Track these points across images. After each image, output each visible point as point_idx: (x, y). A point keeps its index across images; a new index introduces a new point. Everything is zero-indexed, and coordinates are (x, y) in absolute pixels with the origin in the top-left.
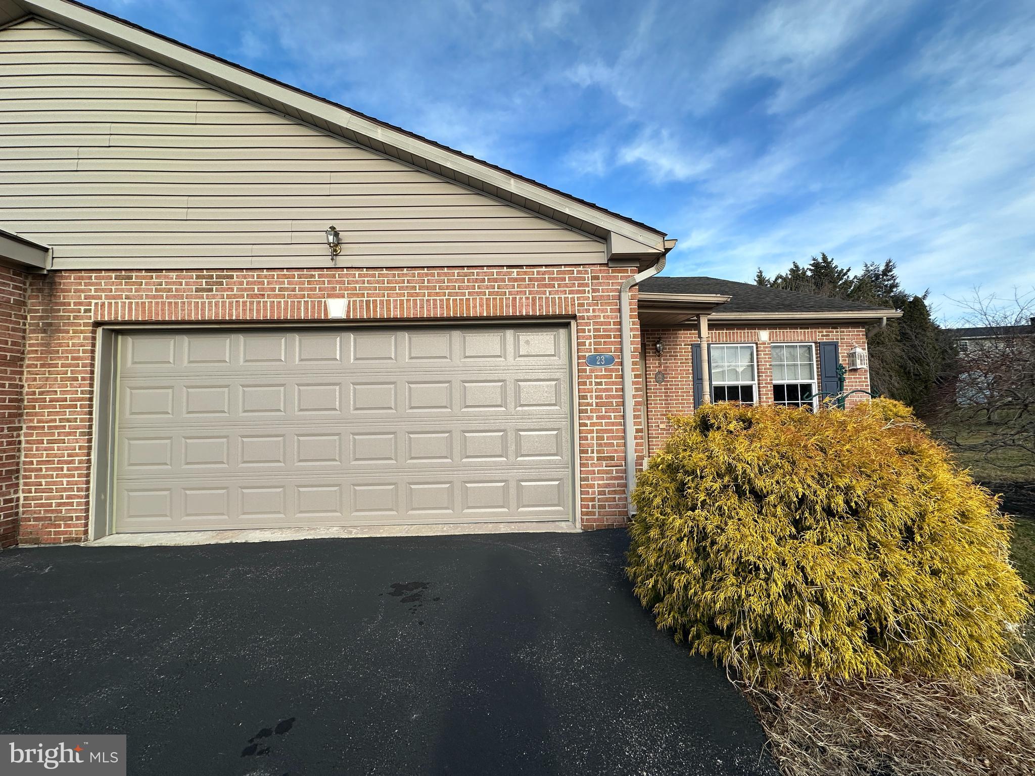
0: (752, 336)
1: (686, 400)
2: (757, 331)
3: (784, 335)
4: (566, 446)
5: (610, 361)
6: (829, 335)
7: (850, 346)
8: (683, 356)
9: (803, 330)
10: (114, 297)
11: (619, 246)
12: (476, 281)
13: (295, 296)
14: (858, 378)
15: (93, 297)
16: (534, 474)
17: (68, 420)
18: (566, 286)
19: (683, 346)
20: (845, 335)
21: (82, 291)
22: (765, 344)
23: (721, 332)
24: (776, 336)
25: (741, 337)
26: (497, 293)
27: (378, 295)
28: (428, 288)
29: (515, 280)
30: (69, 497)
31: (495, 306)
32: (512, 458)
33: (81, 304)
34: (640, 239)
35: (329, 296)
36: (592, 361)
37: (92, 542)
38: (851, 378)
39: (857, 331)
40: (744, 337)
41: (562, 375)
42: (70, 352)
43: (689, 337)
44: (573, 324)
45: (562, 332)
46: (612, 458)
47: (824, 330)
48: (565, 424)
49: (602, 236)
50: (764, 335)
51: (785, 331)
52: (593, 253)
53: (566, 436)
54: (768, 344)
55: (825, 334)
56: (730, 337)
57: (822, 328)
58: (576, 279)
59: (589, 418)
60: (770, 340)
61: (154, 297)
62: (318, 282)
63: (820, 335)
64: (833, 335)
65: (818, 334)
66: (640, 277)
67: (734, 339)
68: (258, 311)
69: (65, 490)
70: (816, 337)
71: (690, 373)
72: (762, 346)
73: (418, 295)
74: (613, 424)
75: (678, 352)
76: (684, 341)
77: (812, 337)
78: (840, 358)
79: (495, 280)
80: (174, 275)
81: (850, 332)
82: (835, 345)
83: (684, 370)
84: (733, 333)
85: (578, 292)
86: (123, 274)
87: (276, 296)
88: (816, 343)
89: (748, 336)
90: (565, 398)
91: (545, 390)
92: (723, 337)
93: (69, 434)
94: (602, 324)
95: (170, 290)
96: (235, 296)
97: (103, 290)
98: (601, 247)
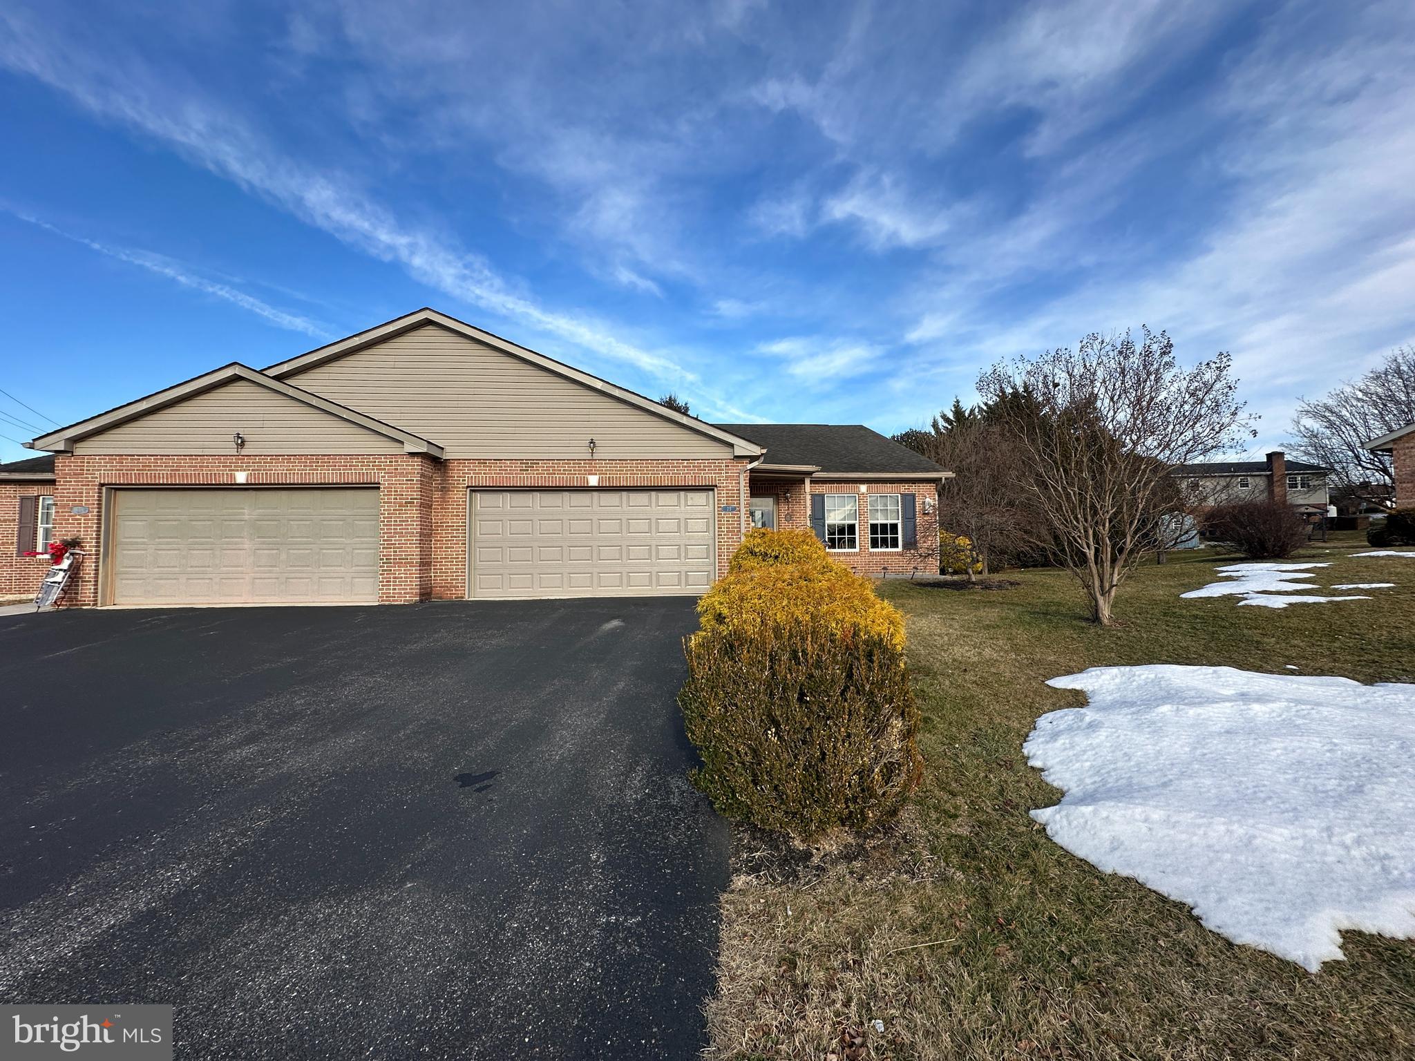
0: (855, 489)
2: (858, 485)
3: (878, 489)
4: (712, 554)
5: (734, 509)
6: (909, 489)
7: (925, 496)
9: (892, 486)
10: (478, 474)
11: (738, 452)
12: (665, 467)
13: (571, 474)
14: (929, 520)
15: (467, 473)
16: (694, 568)
17: (455, 537)
18: (712, 470)
20: (921, 490)
21: (461, 470)
22: (864, 494)
23: (833, 486)
24: (873, 489)
25: (847, 490)
26: (676, 474)
27: (614, 474)
28: (640, 470)
29: (686, 467)
30: (457, 576)
31: (675, 481)
32: (683, 560)
33: (460, 477)
34: (749, 448)
35: (589, 474)
36: (725, 509)
37: (466, 598)
38: (924, 520)
39: (931, 487)
41: (710, 516)
42: (455, 501)
44: (715, 489)
45: (711, 493)
47: (907, 486)
48: (711, 542)
49: (732, 445)
50: (863, 488)
52: (724, 453)
53: (711, 548)
54: (866, 494)
56: (839, 490)
57: (906, 484)
58: (717, 466)
59: (723, 538)
60: (868, 492)
61: (498, 474)
62: (583, 467)
64: (913, 489)
65: (903, 488)
66: (750, 466)
67: (843, 491)
68: (552, 482)
69: (455, 572)
72: (862, 496)
73: (635, 474)
74: (735, 542)
75: (801, 499)
77: (898, 490)
78: (917, 505)
79: (675, 467)
80: (508, 462)
81: (925, 487)
82: (914, 496)
84: (844, 486)
85: (718, 473)
86: (482, 462)
87: (562, 474)
88: (900, 494)
89: (852, 489)
90: (711, 528)
91: (700, 525)
92: (834, 490)
93: (456, 544)
94: (730, 490)
95: (506, 470)
96: (540, 474)
97: (472, 470)
98: (729, 450)
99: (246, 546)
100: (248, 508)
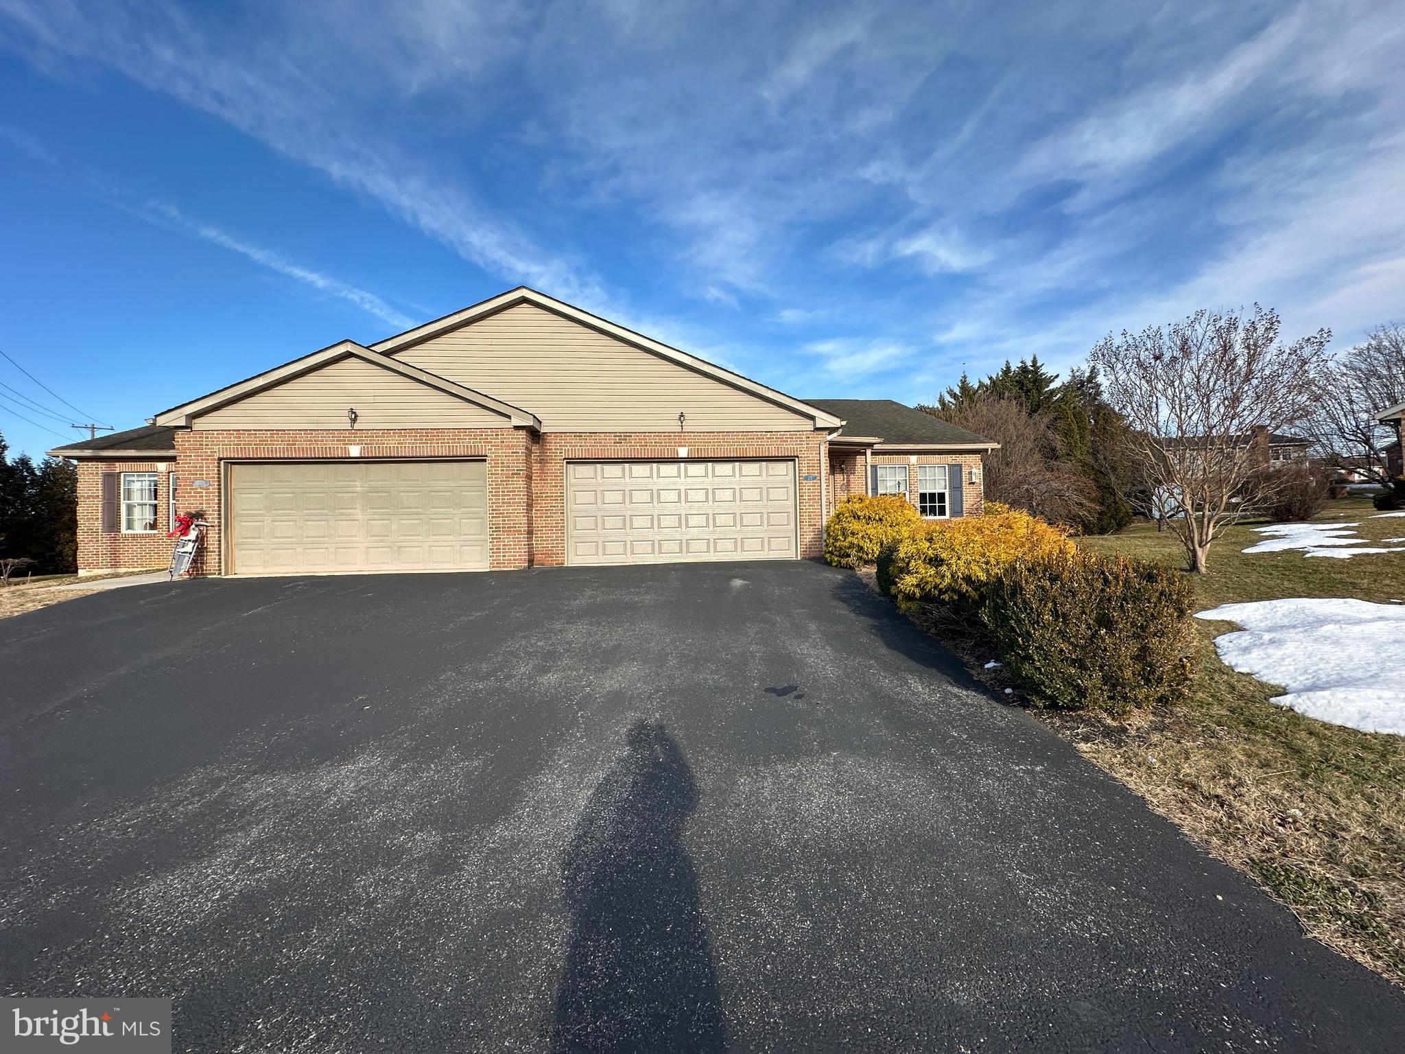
0: (907, 460)
2: (908, 456)
3: (927, 460)
4: (793, 520)
5: (815, 478)
7: (971, 467)
8: (859, 473)
9: (940, 457)
10: (574, 446)
11: (819, 424)
12: (750, 439)
13: (663, 446)
14: (975, 489)
15: (564, 446)
16: (776, 535)
18: (794, 441)
20: (967, 460)
21: (558, 443)
22: (914, 465)
23: (884, 457)
24: (922, 460)
25: (896, 459)
26: (760, 445)
27: (702, 445)
28: (726, 442)
29: (769, 438)
30: (557, 544)
31: (759, 451)
32: (765, 527)
33: (557, 449)
34: (830, 420)
35: (679, 446)
36: (806, 478)
37: (566, 564)
38: (970, 488)
39: (976, 458)
40: (903, 460)
41: (791, 485)
42: (553, 473)
43: (863, 461)
44: (797, 460)
45: (791, 464)
46: (815, 525)
47: (954, 457)
48: (792, 509)
49: (812, 418)
50: (913, 459)
51: (928, 456)
52: (808, 425)
53: (792, 516)
54: (917, 465)
55: (955, 459)
56: (890, 461)
57: (953, 455)
58: (798, 438)
59: (804, 506)
60: (918, 463)
61: (594, 446)
62: (673, 439)
64: (960, 459)
65: (950, 459)
66: (829, 438)
67: (893, 462)
68: (644, 453)
69: (555, 540)
70: (947, 461)
71: (863, 485)
72: (912, 466)
73: (722, 445)
74: (816, 509)
75: (859, 469)
76: (859, 463)
77: (945, 461)
78: (963, 475)
79: (759, 438)
80: (603, 435)
81: (971, 458)
82: (960, 466)
83: (860, 483)
84: (893, 458)
85: (799, 444)
86: (578, 435)
87: (653, 446)
88: (948, 465)
90: (792, 497)
91: (782, 493)
92: (888, 461)
93: (555, 513)
94: (811, 460)
95: (601, 443)
96: (633, 446)
97: (568, 443)
98: (811, 422)
99: (359, 517)
100: (359, 480)
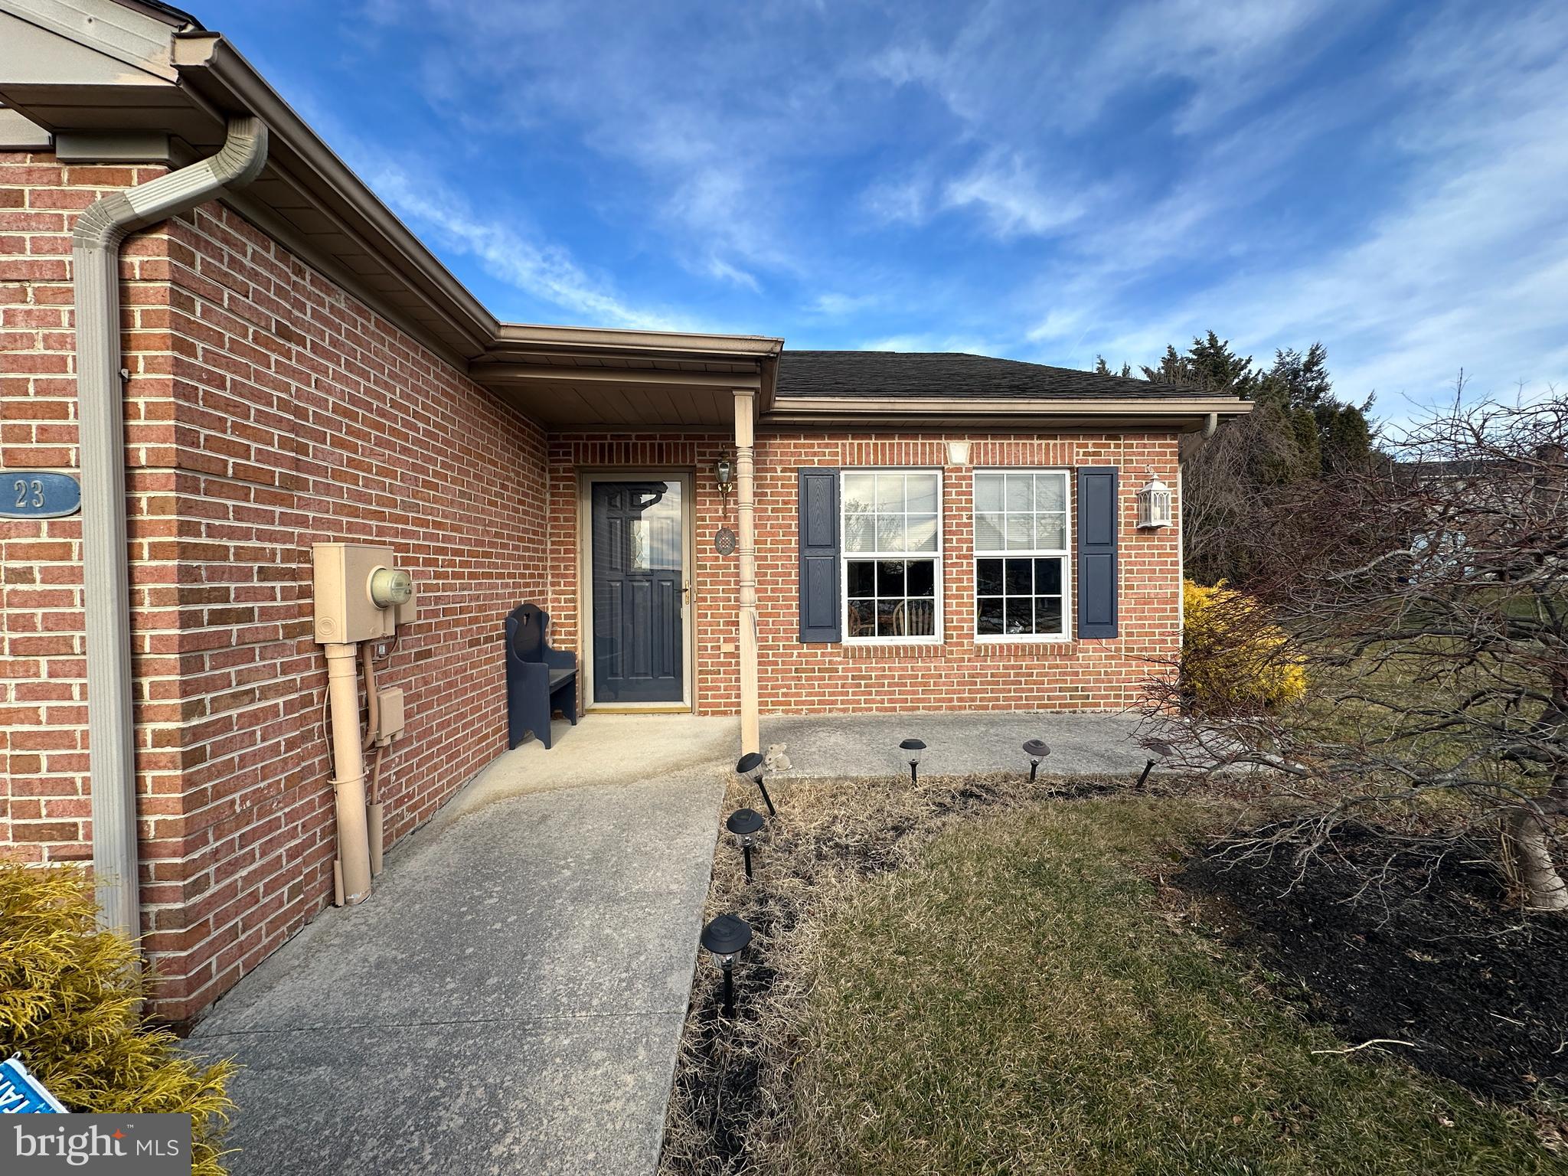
0: (932, 453)
1: (781, 590)
2: (943, 441)
3: (1002, 452)
6: (1098, 454)
7: (1145, 477)
8: (779, 494)
9: (1044, 442)
14: (1157, 547)
19: (779, 474)
20: (1134, 454)
22: (959, 470)
23: (864, 442)
24: (986, 453)
25: (907, 454)
38: (1141, 548)
39: (1161, 446)
40: (916, 454)
43: (793, 454)
47: (1090, 442)
50: (959, 451)
51: (1005, 442)
54: (968, 470)
55: (1091, 450)
56: (884, 455)
57: (1086, 436)
60: (971, 462)
63: (1082, 452)
64: (1111, 453)
65: (1076, 450)
67: (892, 460)
70: (1071, 458)
71: (792, 534)
72: (953, 475)
75: (768, 486)
76: (781, 462)
77: (1063, 457)
78: (1122, 505)
81: (1145, 446)
82: (1112, 476)
83: (780, 526)
84: (892, 445)
88: (1071, 469)
89: (923, 453)
92: (868, 454)
